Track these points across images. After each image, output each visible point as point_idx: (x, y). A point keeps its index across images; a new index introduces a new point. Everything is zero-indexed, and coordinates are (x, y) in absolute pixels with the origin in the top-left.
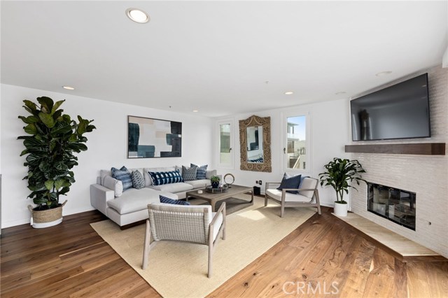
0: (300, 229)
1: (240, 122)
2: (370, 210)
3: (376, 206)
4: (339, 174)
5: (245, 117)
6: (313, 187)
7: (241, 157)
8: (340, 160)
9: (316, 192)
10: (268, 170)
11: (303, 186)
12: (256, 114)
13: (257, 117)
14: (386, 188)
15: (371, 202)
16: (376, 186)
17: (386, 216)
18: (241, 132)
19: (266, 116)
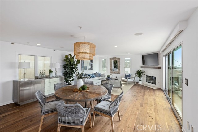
0: (133, 86)
1: (110, 59)
2: (147, 82)
3: (148, 81)
4: (139, 74)
5: (112, 57)
6: (134, 77)
7: (110, 70)
8: (140, 70)
9: (134, 78)
10: (119, 73)
11: (131, 77)
12: (116, 57)
13: (116, 58)
14: (150, 76)
15: (147, 80)
16: (148, 76)
17: (150, 83)
18: (110, 62)
19: (119, 57)
